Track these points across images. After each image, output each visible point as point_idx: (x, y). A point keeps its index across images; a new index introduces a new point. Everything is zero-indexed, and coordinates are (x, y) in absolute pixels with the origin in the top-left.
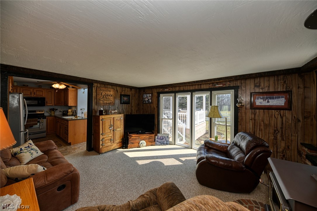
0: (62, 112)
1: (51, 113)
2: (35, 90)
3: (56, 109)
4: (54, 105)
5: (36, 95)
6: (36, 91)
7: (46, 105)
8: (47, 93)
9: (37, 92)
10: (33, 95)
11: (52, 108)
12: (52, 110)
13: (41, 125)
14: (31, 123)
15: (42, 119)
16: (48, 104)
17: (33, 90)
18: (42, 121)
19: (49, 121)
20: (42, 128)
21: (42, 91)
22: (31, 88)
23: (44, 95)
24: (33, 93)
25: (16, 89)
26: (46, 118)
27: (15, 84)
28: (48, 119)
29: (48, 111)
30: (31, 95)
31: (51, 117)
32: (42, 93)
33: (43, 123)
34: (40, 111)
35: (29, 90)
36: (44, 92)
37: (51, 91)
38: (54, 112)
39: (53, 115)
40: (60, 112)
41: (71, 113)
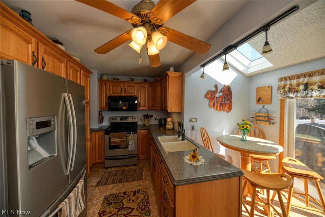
1: (145, 121)
2: (126, 85)
4: (148, 109)
5: (128, 93)
6: (127, 86)
7: (138, 109)
8: (140, 89)
9: (128, 87)
10: (123, 94)
12: (146, 118)
13: (130, 144)
14: (118, 140)
15: (132, 133)
16: (141, 108)
17: (124, 86)
18: (132, 137)
19: (140, 137)
20: (132, 149)
21: (134, 87)
22: (122, 82)
23: (136, 93)
24: (124, 90)
25: (105, 86)
26: (137, 132)
27: (105, 78)
28: (140, 134)
29: (141, 119)
30: (121, 93)
31: (144, 130)
32: (134, 89)
33: (133, 141)
34: (132, 119)
35: (119, 86)
36: (136, 88)
37: (144, 86)
38: (148, 120)
39: (147, 125)
40: (156, 120)
41: (171, 125)
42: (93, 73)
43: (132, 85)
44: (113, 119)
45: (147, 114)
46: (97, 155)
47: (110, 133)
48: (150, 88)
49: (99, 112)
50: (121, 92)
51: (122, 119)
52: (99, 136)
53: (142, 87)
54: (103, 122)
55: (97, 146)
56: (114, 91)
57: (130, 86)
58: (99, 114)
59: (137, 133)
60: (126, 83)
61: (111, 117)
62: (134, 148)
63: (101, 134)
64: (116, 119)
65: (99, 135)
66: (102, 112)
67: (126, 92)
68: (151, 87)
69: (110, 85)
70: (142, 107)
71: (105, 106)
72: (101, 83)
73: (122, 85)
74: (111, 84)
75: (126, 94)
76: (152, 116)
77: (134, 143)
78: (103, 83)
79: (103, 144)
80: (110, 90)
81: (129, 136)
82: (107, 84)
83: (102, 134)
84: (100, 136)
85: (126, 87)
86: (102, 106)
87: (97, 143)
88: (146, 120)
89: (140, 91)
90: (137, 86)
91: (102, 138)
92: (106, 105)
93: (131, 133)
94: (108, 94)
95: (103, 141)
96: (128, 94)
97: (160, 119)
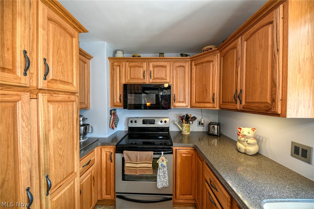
0: (206, 124)
1: (182, 126)
2: (151, 64)
3: (192, 116)
4: (189, 107)
5: (154, 78)
6: (154, 67)
7: (172, 107)
8: (175, 71)
9: (155, 69)
10: (148, 80)
11: (184, 113)
12: (184, 121)
13: (161, 174)
14: (138, 166)
15: (164, 154)
16: (177, 104)
17: (148, 66)
18: (163, 161)
19: (179, 161)
20: (164, 184)
21: (165, 67)
22: (145, 59)
23: (168, 78)
24: (148, 73)
25: (119, 67)
26: (172, 151)
27: (120, 55)
28: (178, 155)
29: (176, 123)
30: (144, 79)
31: (185, 148)
32: (166, 71)
33: (165, 169)
34: (161, 122)
35: (140, 67)
36: (168, 68)
37: (184, 64)
38: (188, 125)
39: (187, 134)
40: (199, 124)
41: (252, 145)
42: (87, 32)
43: (162, 64)
44: (132, 122)
45: (187, 115)
46: (104, 187)
47: (125, 152)
48: (194, 67)
49: (111, 111)
50: (144, 77)
51: (144, 122)
52: (106, 154)
53: (179, 67)
54: (116, 127)
55: (104, 172)
56: (132, 77)
57: (158, 66)
58: (111, 114)
59: (172, 153)
60: (151, 62)
61: (128, 119)
62: (168, 183)
63: (109, 150)
64: (135, 122)
65: (106, 152)
66: (115, 110)
67: (152, 78)
68: (195, 65)
69: (127, 66)
70: (180, 102)
71: (118, 101)
72: (113, 63)
73: (145, 65)
74: (127, 64)
75: (151, 81)
76: (194, 118)
77: (167, 173)
78: (116, 64)
79: (112, 168)
80: (127, 75)
81: (159, 158)
82: (121, 64)
83: (112, 151)
84: (108, 154)
85: (151, 69)
86: (115, 102)
87: (104, 166)
88: (185, 125)
89: (175, 74)
90: (170, 65)
91: (111, 159)
92: (120, 100)
93: (161, 154)
94: (124, 82)
95: (112, 164)
96: (154, 81)
97: (210, 124)
